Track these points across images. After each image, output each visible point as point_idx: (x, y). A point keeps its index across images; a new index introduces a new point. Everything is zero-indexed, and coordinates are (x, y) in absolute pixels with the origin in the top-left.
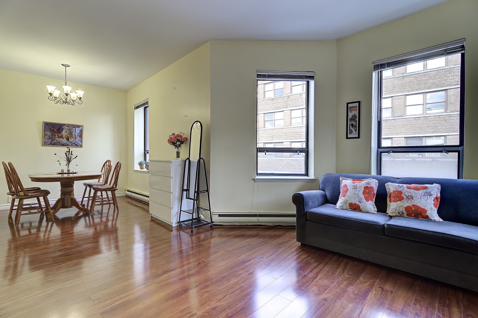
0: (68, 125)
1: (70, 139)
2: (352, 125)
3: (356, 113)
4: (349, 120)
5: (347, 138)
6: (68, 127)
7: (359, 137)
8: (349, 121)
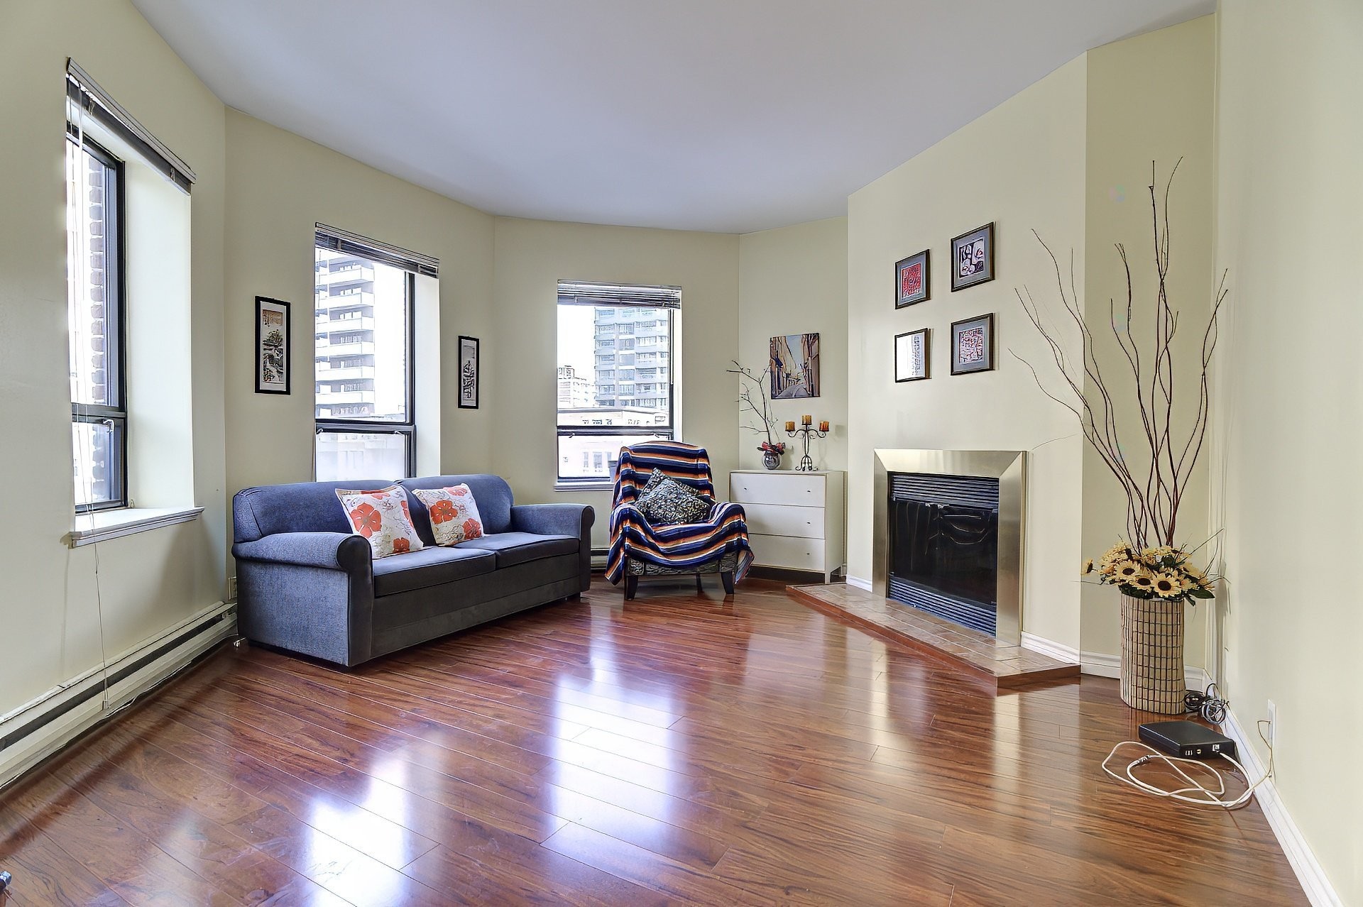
2: (271, 357)
3: (280, 328)
4: (262, 342)
5: (258, 390)
7: (288, 392)
8: (262, 347)
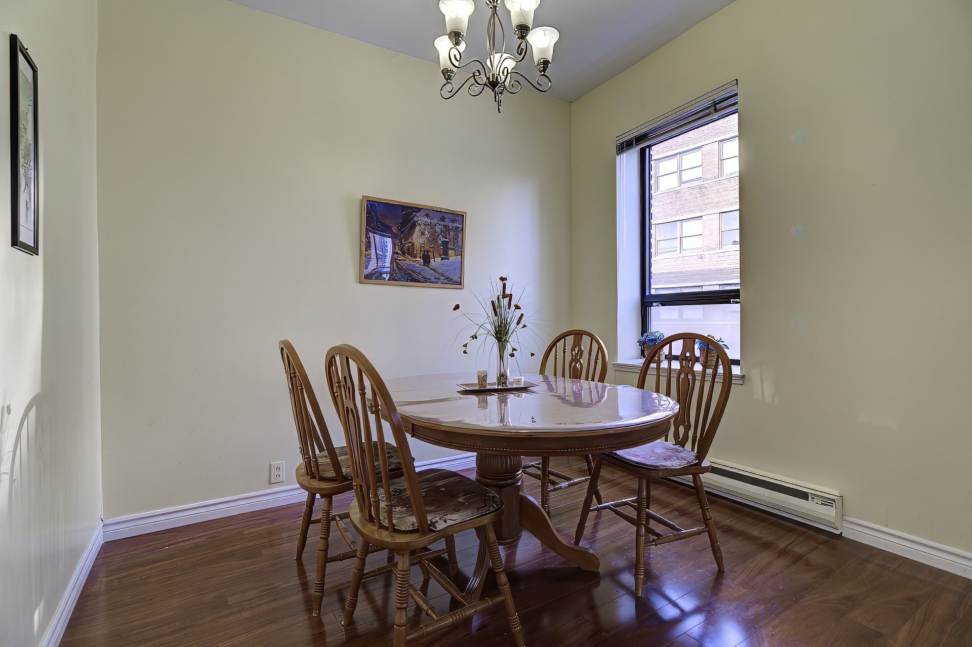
0: (430, 212)
1: (432, 260)
6: (427, 215)
